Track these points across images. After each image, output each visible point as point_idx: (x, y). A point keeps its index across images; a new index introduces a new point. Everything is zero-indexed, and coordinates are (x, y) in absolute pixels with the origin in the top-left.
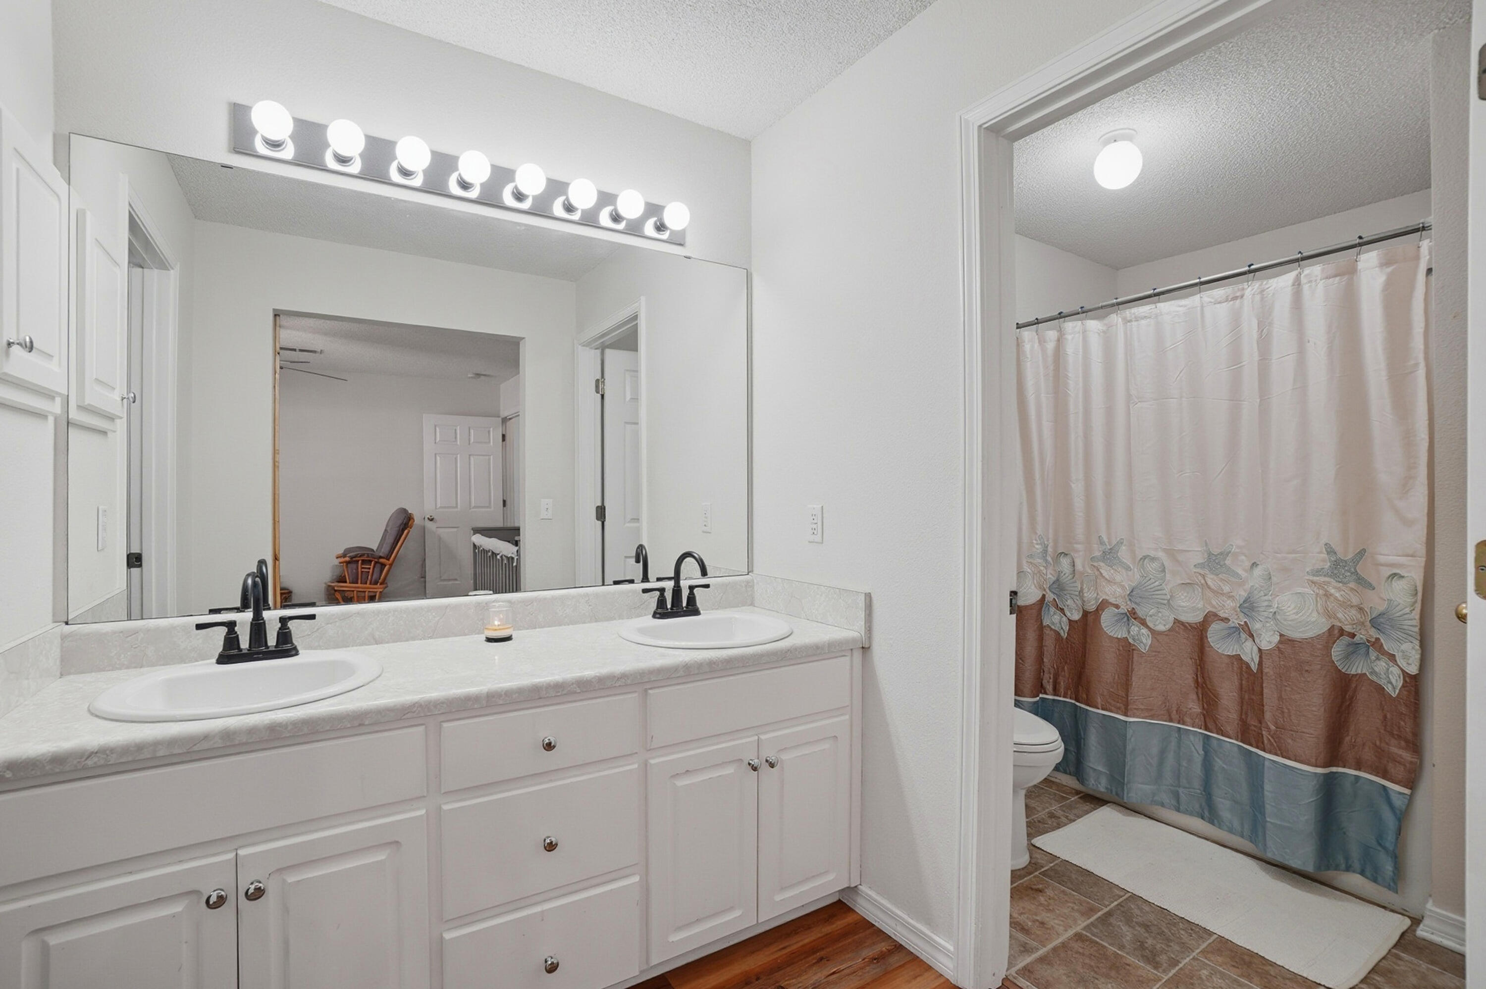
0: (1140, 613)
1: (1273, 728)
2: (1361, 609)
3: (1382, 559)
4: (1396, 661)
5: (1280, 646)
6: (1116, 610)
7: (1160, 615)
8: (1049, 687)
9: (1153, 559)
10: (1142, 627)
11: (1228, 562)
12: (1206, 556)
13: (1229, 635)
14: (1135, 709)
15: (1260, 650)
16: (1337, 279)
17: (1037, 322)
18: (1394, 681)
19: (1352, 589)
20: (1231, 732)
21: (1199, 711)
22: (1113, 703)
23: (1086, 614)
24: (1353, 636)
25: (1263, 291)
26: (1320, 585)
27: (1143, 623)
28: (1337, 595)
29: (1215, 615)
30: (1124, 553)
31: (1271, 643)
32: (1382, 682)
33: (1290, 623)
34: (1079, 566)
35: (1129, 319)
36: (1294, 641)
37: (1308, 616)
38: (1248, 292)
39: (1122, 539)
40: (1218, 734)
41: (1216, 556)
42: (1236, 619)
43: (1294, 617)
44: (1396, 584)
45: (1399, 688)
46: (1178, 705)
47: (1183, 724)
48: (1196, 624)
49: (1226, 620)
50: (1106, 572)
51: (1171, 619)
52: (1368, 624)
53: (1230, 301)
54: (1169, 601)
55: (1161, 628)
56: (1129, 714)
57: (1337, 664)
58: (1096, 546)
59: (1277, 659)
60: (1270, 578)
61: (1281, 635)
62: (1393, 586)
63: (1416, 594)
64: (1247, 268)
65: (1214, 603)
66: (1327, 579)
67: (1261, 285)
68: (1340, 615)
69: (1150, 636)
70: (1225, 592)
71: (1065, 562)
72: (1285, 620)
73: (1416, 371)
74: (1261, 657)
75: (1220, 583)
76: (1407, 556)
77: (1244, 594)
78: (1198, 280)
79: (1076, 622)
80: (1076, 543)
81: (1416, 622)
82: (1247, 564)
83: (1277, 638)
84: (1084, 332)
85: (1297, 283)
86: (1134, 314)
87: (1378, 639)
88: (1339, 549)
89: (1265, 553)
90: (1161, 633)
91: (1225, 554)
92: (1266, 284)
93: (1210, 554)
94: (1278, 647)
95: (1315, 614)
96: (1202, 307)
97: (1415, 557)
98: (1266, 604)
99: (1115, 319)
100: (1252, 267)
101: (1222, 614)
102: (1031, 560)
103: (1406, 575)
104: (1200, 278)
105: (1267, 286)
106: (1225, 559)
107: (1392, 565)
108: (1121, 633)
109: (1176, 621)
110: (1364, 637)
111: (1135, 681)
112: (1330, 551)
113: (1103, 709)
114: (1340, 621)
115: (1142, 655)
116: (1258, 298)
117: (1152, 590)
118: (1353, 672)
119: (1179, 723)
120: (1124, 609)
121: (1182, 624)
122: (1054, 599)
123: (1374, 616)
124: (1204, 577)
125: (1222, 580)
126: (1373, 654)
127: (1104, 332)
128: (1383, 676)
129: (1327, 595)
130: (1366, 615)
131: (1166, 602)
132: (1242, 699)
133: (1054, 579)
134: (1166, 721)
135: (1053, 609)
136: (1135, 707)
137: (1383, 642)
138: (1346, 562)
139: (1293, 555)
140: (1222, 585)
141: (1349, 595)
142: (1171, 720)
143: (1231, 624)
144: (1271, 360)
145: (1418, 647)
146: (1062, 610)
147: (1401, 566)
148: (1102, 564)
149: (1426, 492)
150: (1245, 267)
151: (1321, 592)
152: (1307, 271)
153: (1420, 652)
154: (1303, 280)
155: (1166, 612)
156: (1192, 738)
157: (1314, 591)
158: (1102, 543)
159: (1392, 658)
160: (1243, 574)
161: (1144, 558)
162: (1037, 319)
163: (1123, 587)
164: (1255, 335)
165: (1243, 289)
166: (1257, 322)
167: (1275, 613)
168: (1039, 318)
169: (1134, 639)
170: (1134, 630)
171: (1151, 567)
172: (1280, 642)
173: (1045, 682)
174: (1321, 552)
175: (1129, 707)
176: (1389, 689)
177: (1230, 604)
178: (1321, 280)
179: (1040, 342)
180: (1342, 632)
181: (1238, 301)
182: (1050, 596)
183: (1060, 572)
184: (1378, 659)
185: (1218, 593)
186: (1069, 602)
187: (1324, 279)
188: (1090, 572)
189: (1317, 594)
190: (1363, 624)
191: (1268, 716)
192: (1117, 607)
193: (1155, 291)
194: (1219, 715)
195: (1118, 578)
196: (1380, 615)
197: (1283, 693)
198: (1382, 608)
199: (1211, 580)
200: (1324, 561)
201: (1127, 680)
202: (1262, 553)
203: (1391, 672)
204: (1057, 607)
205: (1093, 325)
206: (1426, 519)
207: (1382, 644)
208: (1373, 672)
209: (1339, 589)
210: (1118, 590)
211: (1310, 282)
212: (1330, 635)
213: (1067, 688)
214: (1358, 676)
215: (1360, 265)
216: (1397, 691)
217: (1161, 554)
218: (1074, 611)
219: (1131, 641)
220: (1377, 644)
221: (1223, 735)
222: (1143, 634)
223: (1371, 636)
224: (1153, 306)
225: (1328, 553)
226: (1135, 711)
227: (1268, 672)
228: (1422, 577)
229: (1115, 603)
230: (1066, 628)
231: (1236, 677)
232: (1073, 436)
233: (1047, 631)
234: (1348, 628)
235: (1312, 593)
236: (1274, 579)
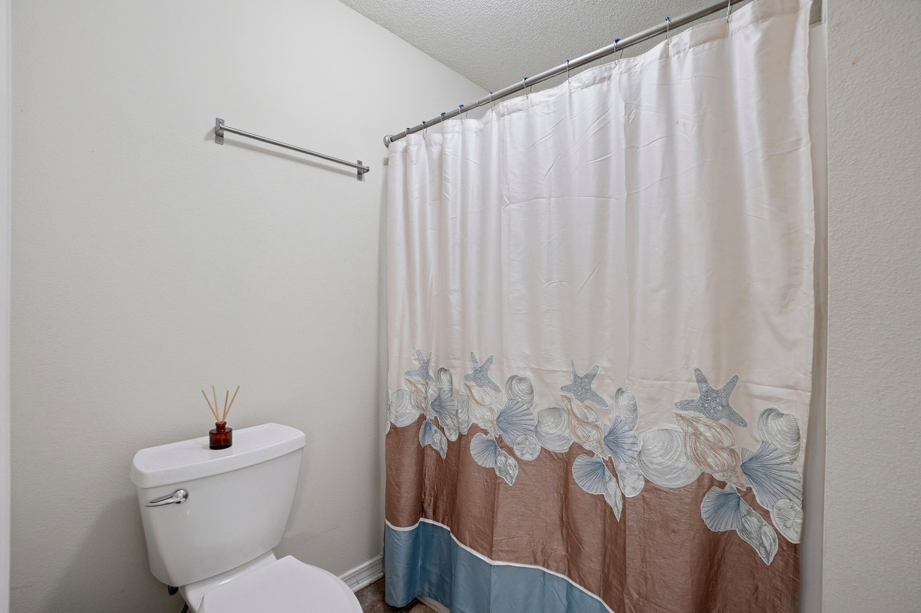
0: (507, 441)
1: (635, 596)
2: (732, 452)
3: (757, 389)
4: (770, 518)
5: (646, 495)
6: (484, 435)
7: (527, 443)
8: (430, 512)
9: (521, 380)
10: (509, 457)
11: (593, 386)
12: (572, 377)
13: (593, 471)
14: (500, 551)
15: (623, 496)
16: (707, 45)
17: (425, 125)
18: (767, 544)
19: (723, 427)
20: (593, 585)
21: (564, 553)
22: (479, 540)
23: (461, 436)
24: (723, 485)
25: (629, 69)
26: (689, 422)
27: (511, 452)
28: (708, 434)
29: (580, 447)
30: (493, 374)
31: (636, 489)
32: (754, 544)
33: (655, 467)
34: (456, 385)
35: (502, 112)
36: (661, 490)
37: (676, 460)
38: (615, 72)
39: (492, 356)
40: (580, 584)
41: (581, 378)
42: (601, 453)
43: (660, 460)
44: (773, 424)
45: (773, 555)
46: (543, 544)
47: (548, 568)
48: (562, 454)
49: (590, 454)
50: (476, 390)
51: (539, 448)
52: (739, 470)
53: (598, 83)
54: (536, 427)
55: (528, 457)
56: (493, 557)
57: (706, 522)
58: (469, 363)
59: (642, 510)
60: (635, 410)
61: (646, 481)
62: (769, 425)
63: (799, 439)
64: (613, 45)
65: (579, 433)
66: (697, 414)
67: (628, 62)
68: (710, 460)
69: (517, 467)
70: (590, 420)
71: (444, 378)
72: (652, 463)
73: (798, 149)
74: (624, 505)
75: (585, 410)
76: (787, 387)
77: (610, 425)
78: (566, 64)
79: (453, 442)
80: (454, 359)
81: (799, 476)
82: (614, 390)
83: (641, 484)
84: (463, 132)
85: (665, 56)
86: (506, 107)
87: (749, 489)
88: (709, 376)
89: (631, 378)
90: (527, 463)
91: (591, 377)
92: (633, 61)
93: (576, 376)
94: (643, 496)
95: (683, 459)
96: (570, 94)
97: (796, 389)
98: (630, 440)
99: (491, 115)
100: (619, 43)
101: (587, 447)
102: (408, 378)
103: (785, 412)
104: (568, 61)
105: (634, 64)
106: (590, 383)
107: (768, 399)
108: (489, 464)
109: (543, 450)
110: (734, 487)
111: (500, 517)
112: (701, 379)
113: (471, 547)
114: (710, 466)
115: (507, 488)
116: (625, 76)
117: (519, 415)
118: (722, 530)
119: (543, 566)
120: (492, 435)
121: (549, 452)
122: (436, 418)
123: (744, 461)
124: (569, 400)
125: (587, 407)
126: (744, 507)
127: (481, 130)
128: (754, 535)
129: (697, 434)
130: (737, 457)
131: (533, 428)
132: (605, 548)
133: (436, 395)
134: (531, 564)
135: (434, 428)
136: (500, 549)
137: (755, 493)
138: (717, 392)
139: (660, 383)
140: (588, 414)
141: (719, 434)
142: (536, 563)
143: (595, 459)
144: (638, 148)
145: (799, 509)
146: (442, 429)
147: (779, 400)
148: (473, 384)
149: (812, 306)
150: (613, 43)
151: (690, 430)
152: (675, 39)
153: (802, 514)
154: (672, 51)
155: (533, 439)
156: (556, 584)
157: (683, 429)
158: (474, 361)
159: (766, 514)
160: (609, 401)
161: (512, 378)
162: (424, 122)
163: (491, 410)
164: (622, 119)
165: (610, 69)
166: (624, 104)
167: (640, 452)
168: (426, 121)
169: (500, 471)
170: (501, 459)
171: (518, 387)
172: (645, 490)
173: (426, 505)
174: (689, 381)
175: (493, 549)
176: (761, 554)
177: (594, 434)
178: (690, 48)
179: (427, 146)
180: (712, 481)
181: (605, 83)
182: (431, 415)
183: (440, 389)
184: (749, 513)
185: (583, 422)
186: (449, 421)
187: (693, 46)
188: (464, 391)
189: (686, 433)
190: (733, 470)
191: (630, 580)
192: (486, 432)
193: (527, 80)
194: (582, 564)
195: (487, 400)
196: (751, 459)
197: (647, 554)
198: (755, 449)
199: (577, 406)
200: (693, 391)
201: (493, 517)
202: (628, 378)
203: (765, 532)
204: (438, 426)
205: (472, 124)
206: (811, 340)
207: (754, 495)
208: (744, 530)
209: (709, 427)
210: (487, 414)
211: (678, 52)
212: (700, 486)
213: (445, 514)
214: (727, 534)
215: (733, 26)
216: (771, 560)
217: (528, 374)
218: (452, 431)
219: (497, 473)
220: (748, 495)
221: (585, 587)
222: (510, 464)
223: (742, 486)
224: (524, 97)
225: (698, 381)
226: (500, 553)
227: (632, 526)
228: (806, 419)
229: (484, 428)
230: (445, 448)
231: (599, 520)
232: (451, 244)
233: (428, 451)
234: (718, 477)
235: (682, 431)
236: (640, 411)
